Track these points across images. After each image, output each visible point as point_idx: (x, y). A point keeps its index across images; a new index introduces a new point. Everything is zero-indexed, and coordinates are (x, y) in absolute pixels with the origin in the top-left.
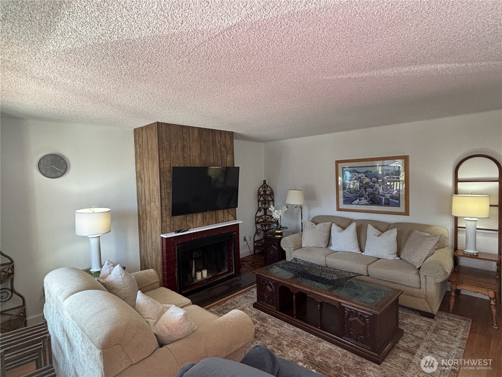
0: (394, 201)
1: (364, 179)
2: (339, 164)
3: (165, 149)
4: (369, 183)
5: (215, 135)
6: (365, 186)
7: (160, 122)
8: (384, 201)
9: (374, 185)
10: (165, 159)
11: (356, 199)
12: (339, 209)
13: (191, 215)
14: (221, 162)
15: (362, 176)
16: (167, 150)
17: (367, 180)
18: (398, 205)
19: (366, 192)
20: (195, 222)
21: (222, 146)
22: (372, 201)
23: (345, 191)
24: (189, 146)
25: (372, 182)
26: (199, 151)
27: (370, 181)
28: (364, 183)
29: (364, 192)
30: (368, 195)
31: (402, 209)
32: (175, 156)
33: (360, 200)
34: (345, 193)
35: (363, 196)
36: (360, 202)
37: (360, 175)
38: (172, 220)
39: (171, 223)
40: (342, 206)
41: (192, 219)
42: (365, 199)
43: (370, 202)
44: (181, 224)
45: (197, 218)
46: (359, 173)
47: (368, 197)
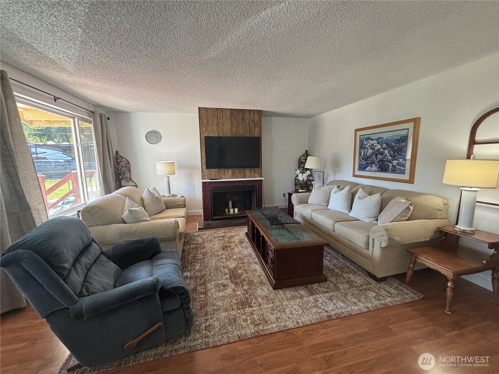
0: (400, 168)
1: (376, 146)
2: (358, 132)
3: (204, 125)
4: (380, 150)
5: (245, 114)
6: (377, 153)
7: (201, 107)
8: (391, 167)
9: (384, 152)
10: (204, 132)
11: (368, 166)
12: (354, 176)
13: (224, 169)
14: (249, 134)
15: (375, 143)
16: (205, 126)
17: (379, 147)
18: (403, 172)
19: (377, 159)
20: (226, 175)
21: (251, 122)
22: (381, 168)
23: (360, 158)
24: (222, 122)
25: (382, 149)
26: (230, 126)
27: (381, 147)
28: (376, 149)
29: (375, 159)
30: (378, 162)
31: (406, 177)
32: (212, 130)
33: (371, 167)
34: (360, 160)
35: (374, 163)
36: (371, 168)
37: (373, 142)
38: (209, 172)
39: (208, 174)
40: (357, 173)
41: (224, 173)
42: (375, 166)
43: (379, 169)
44: (215, 175)
45: (228, 172)
46: (372, 140)
47: (378, 164)
